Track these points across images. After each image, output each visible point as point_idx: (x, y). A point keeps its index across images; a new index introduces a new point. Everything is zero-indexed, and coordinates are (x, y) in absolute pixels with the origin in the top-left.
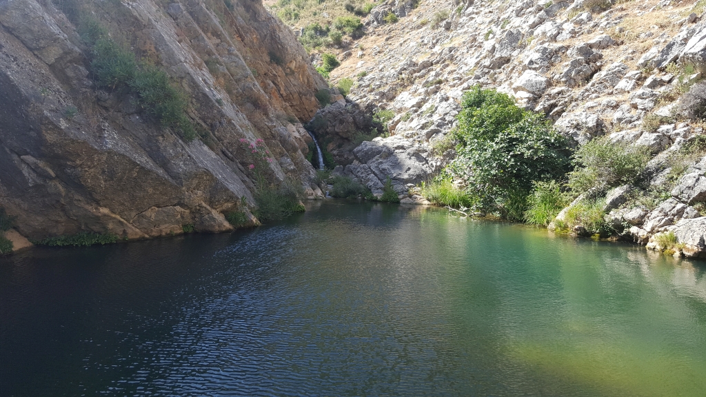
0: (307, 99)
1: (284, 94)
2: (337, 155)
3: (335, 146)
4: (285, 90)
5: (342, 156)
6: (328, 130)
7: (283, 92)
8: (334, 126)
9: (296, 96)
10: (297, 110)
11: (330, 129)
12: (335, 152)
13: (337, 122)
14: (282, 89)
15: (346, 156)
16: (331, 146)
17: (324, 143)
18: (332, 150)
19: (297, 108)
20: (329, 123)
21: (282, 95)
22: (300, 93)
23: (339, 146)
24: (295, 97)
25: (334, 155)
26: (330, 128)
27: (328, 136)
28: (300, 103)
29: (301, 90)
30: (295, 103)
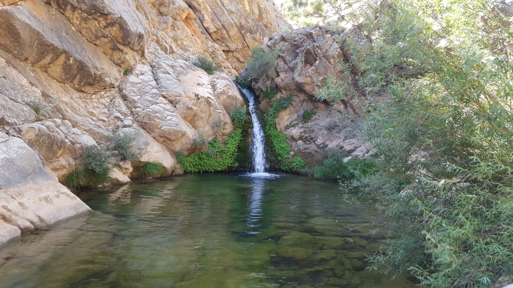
0: (254, 39)
1: (212, 29)
2: (301, 138)
3: (295, 116)
4: (213, 20)
5: (312, 140)
6: (278, 80)
7: (208, 23)
8: (292, 70)
9: (234, 32)
10: (238, 59)
11: (283, 79)
12: (295, 132)
13: (300, 59)
14: (206, 17)
15: (319, 141)
16: (285, 118)
17: (271, 111)
18: (287, 127)
19: (238, 55)
20: (282, 64)
21: (207, 29)
22: (241, 28)
23: (306, 117)
24: (231, 33)
25: (293, 139)
26: (282, 75)
27: (278, 96)
28: (244, 47)
29: (243, 22)
30: (233, 47)
